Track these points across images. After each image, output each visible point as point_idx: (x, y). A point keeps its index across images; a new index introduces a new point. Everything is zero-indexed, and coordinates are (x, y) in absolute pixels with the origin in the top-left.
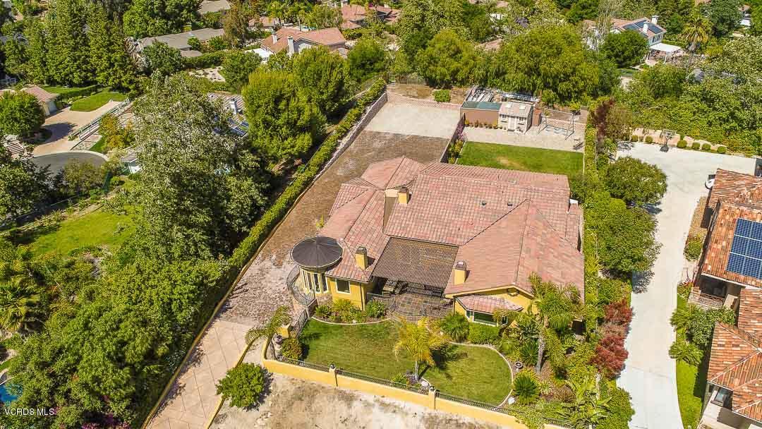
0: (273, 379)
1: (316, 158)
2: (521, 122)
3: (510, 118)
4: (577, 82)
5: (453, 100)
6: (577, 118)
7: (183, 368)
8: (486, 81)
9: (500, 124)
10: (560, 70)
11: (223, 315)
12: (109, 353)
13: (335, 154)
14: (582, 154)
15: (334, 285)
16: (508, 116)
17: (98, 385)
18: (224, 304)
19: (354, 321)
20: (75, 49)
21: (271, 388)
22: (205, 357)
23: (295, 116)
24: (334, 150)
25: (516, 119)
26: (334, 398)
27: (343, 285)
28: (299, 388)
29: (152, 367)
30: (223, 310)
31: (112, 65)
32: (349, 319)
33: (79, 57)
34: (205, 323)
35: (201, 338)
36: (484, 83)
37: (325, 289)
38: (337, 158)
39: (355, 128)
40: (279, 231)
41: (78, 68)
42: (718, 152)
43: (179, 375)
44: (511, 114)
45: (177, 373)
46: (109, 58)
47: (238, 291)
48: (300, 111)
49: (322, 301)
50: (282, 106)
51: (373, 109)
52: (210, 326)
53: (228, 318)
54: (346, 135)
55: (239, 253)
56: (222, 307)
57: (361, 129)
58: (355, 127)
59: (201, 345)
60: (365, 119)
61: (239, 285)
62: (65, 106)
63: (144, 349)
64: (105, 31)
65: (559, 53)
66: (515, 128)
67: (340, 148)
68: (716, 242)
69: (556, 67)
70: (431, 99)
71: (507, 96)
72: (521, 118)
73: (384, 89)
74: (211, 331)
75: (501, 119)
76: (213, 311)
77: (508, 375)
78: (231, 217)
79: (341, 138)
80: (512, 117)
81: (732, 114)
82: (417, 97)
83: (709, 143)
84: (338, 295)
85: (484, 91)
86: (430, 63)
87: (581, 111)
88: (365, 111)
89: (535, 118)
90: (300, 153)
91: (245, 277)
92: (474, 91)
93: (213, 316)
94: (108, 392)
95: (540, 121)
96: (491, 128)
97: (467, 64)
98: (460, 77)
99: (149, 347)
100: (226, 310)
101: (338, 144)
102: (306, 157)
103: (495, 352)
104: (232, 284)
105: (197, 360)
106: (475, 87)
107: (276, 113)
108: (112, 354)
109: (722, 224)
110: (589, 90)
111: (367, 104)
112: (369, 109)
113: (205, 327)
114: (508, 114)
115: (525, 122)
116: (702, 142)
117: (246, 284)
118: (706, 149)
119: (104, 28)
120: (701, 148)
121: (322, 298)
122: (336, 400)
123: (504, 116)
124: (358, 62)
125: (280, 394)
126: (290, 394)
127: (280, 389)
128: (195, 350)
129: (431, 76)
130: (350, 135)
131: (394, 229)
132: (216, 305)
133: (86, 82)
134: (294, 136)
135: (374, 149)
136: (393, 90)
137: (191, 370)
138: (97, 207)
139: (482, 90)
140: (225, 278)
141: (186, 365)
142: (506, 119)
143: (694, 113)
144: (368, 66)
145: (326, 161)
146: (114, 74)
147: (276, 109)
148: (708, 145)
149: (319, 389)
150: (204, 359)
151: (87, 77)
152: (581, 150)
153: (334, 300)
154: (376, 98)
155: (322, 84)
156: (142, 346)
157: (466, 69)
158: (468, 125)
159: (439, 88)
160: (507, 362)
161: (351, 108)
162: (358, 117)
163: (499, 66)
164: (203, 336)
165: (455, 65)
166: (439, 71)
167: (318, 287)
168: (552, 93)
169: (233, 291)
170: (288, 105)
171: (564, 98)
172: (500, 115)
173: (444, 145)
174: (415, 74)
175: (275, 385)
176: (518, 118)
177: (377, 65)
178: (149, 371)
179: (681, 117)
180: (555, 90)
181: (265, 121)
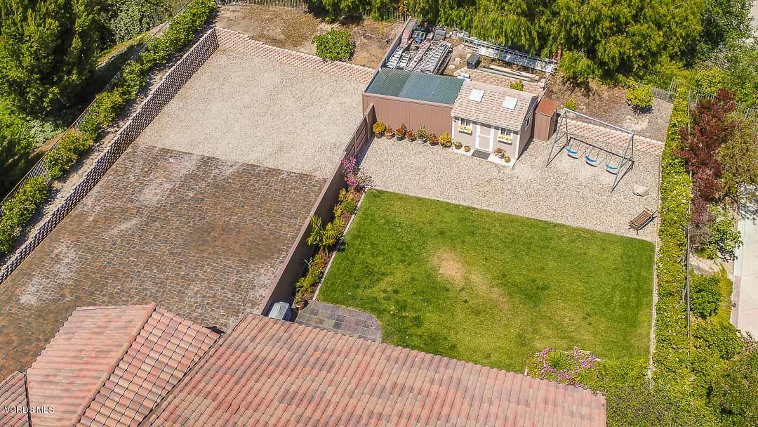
3: (479, 127)
4: (644, 37)
5: (360, 55)
6: (642, 123)
9: (455, 137)
10: (605, 11)
13: (37, 229)
14: (650, 246)
16: (475, 123)
24: (37, 214)
25: (492, 130)
36: (430, 15)
38: (39, 239)
44: (481, 118)
51: (172, 77)
57: (125, 142)
58: (110, 136)
60: (141, 114)
66: (491, 149)
70: (309, 50)
71: (483, 51)
72: (505, 131)
75: (458, 126)
80: (483, 125)
82: (281, 44)
85: (430, 36)
87: (655, 103)
88: (144, 90)
89: (543, 121)
92: (406, 36)
95: (554, 128)
96: (434, 144)
101: (50, 197)
106: (412, 22)
110: (676, 46)
111: (154, 69)
112: (158, 82)
114: (474, 118)
115: (515, 139)
123: (465, 121)
130: (90, 165)
135: (139, 212)
136: (230, 23)
139: (427, 31)
142: (469, 128)
152: (650, 234)
158: (382, 134)
159: (333, 22)
161: (100, 90)
162: (122, 110)
168: (584, 62)
172: (456, 118)
173: (312, 199)
176: (497, 128)
180: (591, 53)
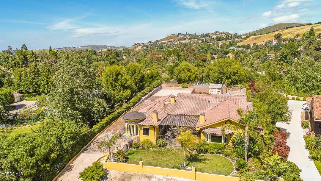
0: (109, 173)
1: (133, 100)
2: (219, 91)
5: (189, 87)
7: (62, 173)
8: (202, 80)
9: (210, 92)
10: (232, 71)
11: (86, 152)
12: (26, 150)
13: (140, 101)
15: (142, 131)
16: (213, 88)
17: (17, 164)
18: (87, 148)
19: (151, 149)
20: (34, 79)
21: (108, 177)
22: (74, 168)
23: (124, 82)
24: (140, 100)
26: (141, 178)
27: (146, 131)
28: (123, 175)
29: (47, 165)
30: (86, 149)
31: (48, 83)
32: (149, 148)
33: (34, 82)
34: (76, 154)
35: (73, 160)
36: (201, 81)
37: (137, 134)
39: (149, 94)
40: (115, 123)
41: (33, 86)
42: (303, 100)
43: (59, 176)
44: (214, 87)
45: (58, 175)
46: (47, 81)
47: (93, 143)
48: (127, 80)
49: (135, 141)
50: (119, 77)
51: (156, 90)
52: (78, 156)
53: (88, 153)
54: (145, 95)
55: (96, 127)
56: (85, 149)
57: (151, 95)
59: (73, 163)
60: (153, 92)
61: (95, 141)
62: (24, 99)
63: (45, 151)
64: (47, 71)
65: (231, 65)
66: (216, 93)
67: (142, 100)
68: (316, 108)
69: (230, 70)
70: (180, 87)
72: (218, 89)
73: (160, 85)
74: (79, 158)
75: (210, 90)
76: (81, 150)
77: (231, 164)
78: (94, 113)
79: (143, 96)
80: (215, 89)
81: (305, 84)
82: (174, 87)
83: (299, 97)
84: (143, 138)
85: (202, 83)
86: (179, 73)
88: (153, 90)
89: (224, 90)
90: (125, 97)
91: (98, 138)
92: (197, 84)
93: (80, 152)
94: (21, 169)
97: (194, 73)
98: (191, 79)
99: (48, 151)
100: (87, 150)
101: (141, 98)
102: (128, 100)
103: (223, 157)
104: (91, 140)
105: (70, 170)
106: (198, 82)
107: (116, 80)
108: (28, 151)
109: (316, 102)
111: (154, 87)
112: (154, 89)
113: (76, 156)
115: (220, 90)
116: (296, 97)
117: (98, 140)
118: (298, 99)
119: (48, 69)
120: (295, 99)
121: (135, 139)
122: (143, 178)
123: (211, 89)
124: (150, 76)
125: (113, 179)
126: (118, 179)
127: (113, 176)
128: (69, 166)
129: (180, 78)
130: (147, 96)
131: (169, 111)
132: (82, 147)
133: (35, 91)
134: (124, 90)
136: (164, 85)
137: (66, 174)
138: (31, 125)
140: (89, 136)
141: (64, 172)
142: (213, 90)
143: (290, 86)
144: (154, 78)
145: (137, 103)
146: (48, 87)
147: (116, 79)
148: (298, 98)
149: (134, 175)
150: (73, 169)
151: (36, 90)
153: (141, 140)
154: (157, 86)
155: (136, 75)
156: (45, 150)
157: (194, 76)
160: (230, 160)
162: (150, 91)
163: (207, 73)
164: (74, 160)
165: (189, 74)
166: (183, 76)
167: (134, 133)
169: (91, 143)
170: (122, 77)
171: (235, 83)
172: (210, 88)
174: (173, 80)
175: (110, 176)
176: (217, 89)
177: (157, 78)
178: (45, 167)
179: (284, 87)
181: (111, 83)
